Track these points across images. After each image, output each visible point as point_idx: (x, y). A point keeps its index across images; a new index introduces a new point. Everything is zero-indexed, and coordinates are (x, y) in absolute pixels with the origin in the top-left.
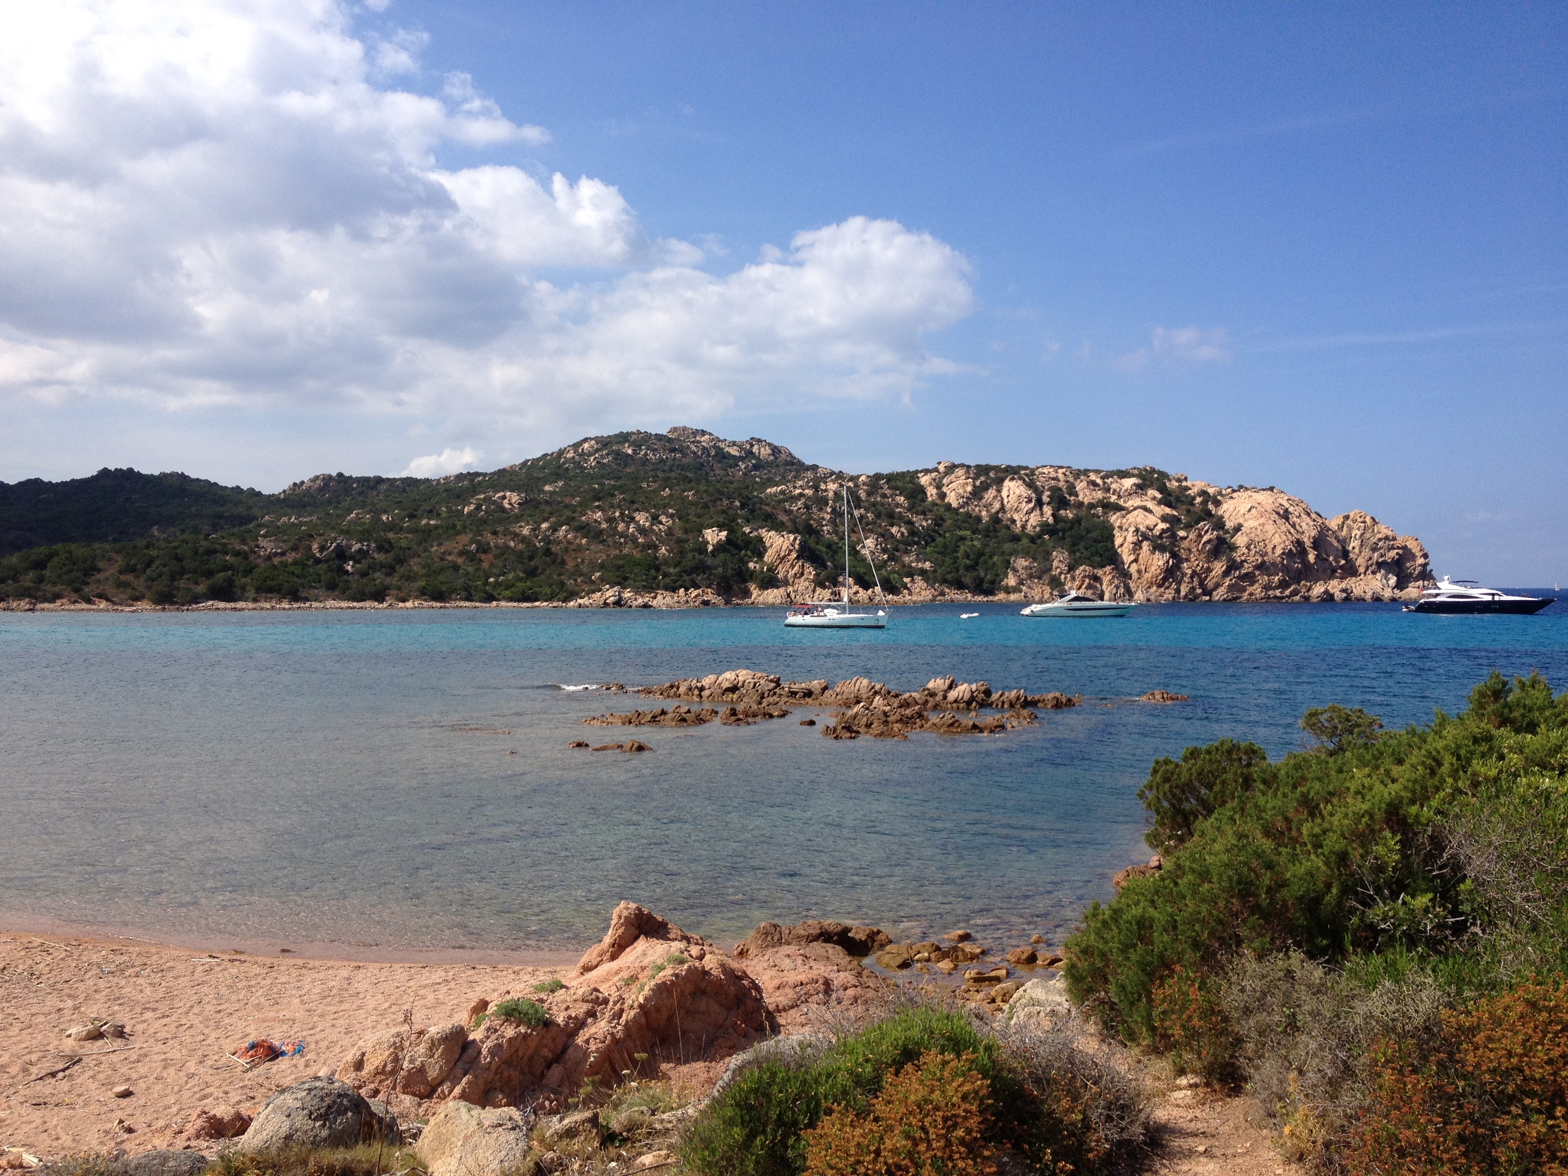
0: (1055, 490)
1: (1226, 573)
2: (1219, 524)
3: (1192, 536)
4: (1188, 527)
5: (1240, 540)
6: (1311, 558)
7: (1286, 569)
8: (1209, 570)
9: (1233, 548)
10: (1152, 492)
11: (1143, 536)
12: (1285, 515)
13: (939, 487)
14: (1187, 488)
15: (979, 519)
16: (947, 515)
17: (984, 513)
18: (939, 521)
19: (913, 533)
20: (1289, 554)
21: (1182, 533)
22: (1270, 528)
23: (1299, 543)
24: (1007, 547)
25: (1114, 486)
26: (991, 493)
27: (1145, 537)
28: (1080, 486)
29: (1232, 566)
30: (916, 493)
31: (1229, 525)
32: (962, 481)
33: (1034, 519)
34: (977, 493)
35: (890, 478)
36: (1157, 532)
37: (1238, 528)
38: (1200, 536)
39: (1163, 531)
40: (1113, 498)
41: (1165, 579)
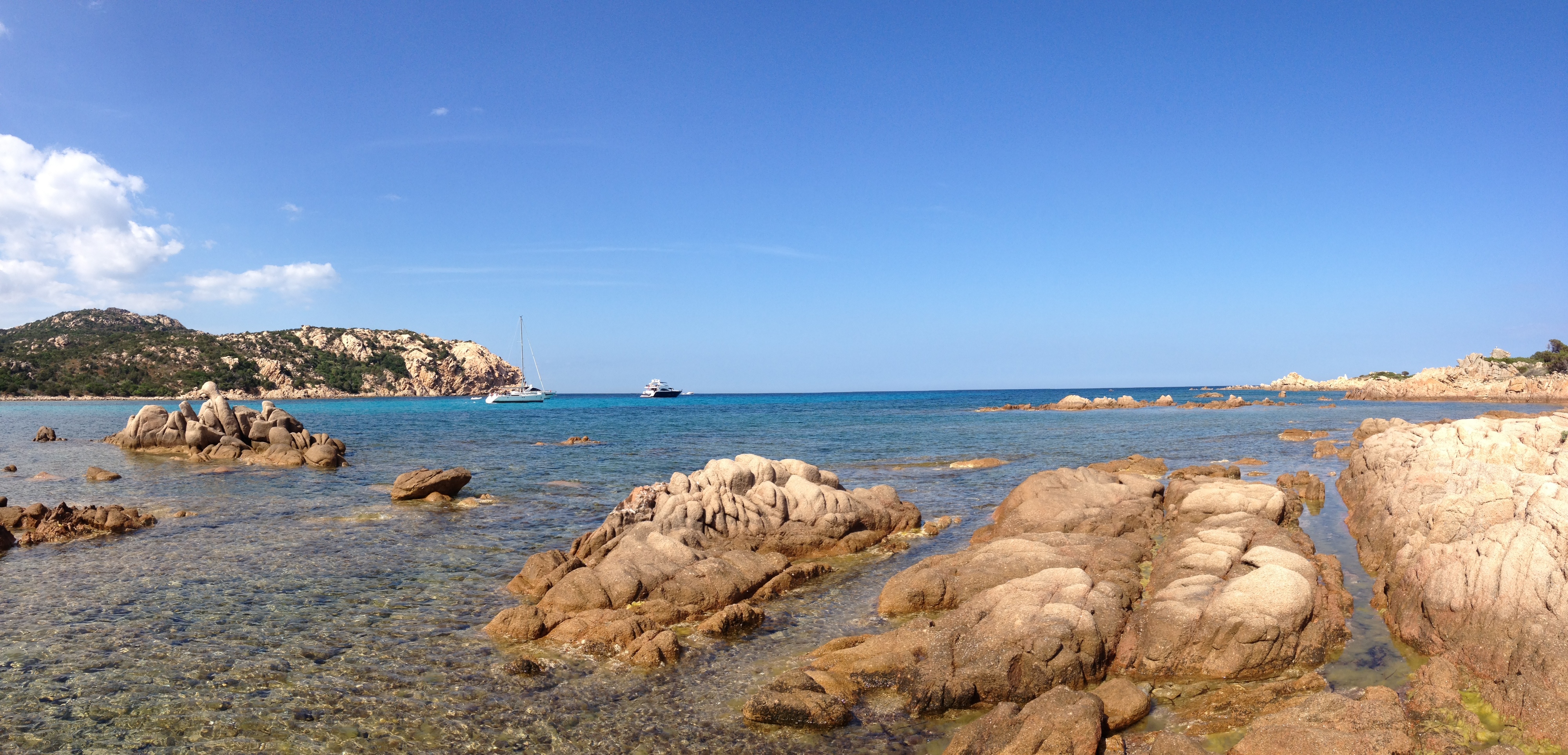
0: (369, 340)
1: (462, 382)
2: (455, 359)
3: (444, 363)
4: (441, 359)
5: (466, 366)
6: (497, 375)
7: (487, 380)
8: (454, 380)
9: (463, 369)
10: (418, 342)
11: (422, 363)
12: (482, 354)
13: (308, 338)
14: (432, 341)
15: (335, 354)
16: (318, 353)
17: (336, 352)
18: (316, 356)
19: (306, 361)
20: (488, 373)
21: (439, 362)
22: (477, 359)
23: (491, 367)
24: (357, 368)
25: (398, 338)
26: (337, 342)
27: (423, 364)
28: (380, 338)
29: (465, 379)
30: (297, 341)
31: (459, 358)
32: (320, 335)
33: (363, 355)
34: (330, 341)
35: (281, 333)
36: (427, 361)
37: (464, 360)
38: (448, 364)
39: (431, 361)
40: (399, 344)
41: (434, 385)
